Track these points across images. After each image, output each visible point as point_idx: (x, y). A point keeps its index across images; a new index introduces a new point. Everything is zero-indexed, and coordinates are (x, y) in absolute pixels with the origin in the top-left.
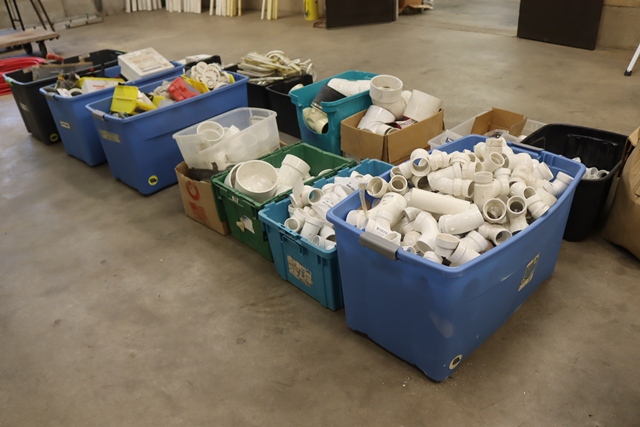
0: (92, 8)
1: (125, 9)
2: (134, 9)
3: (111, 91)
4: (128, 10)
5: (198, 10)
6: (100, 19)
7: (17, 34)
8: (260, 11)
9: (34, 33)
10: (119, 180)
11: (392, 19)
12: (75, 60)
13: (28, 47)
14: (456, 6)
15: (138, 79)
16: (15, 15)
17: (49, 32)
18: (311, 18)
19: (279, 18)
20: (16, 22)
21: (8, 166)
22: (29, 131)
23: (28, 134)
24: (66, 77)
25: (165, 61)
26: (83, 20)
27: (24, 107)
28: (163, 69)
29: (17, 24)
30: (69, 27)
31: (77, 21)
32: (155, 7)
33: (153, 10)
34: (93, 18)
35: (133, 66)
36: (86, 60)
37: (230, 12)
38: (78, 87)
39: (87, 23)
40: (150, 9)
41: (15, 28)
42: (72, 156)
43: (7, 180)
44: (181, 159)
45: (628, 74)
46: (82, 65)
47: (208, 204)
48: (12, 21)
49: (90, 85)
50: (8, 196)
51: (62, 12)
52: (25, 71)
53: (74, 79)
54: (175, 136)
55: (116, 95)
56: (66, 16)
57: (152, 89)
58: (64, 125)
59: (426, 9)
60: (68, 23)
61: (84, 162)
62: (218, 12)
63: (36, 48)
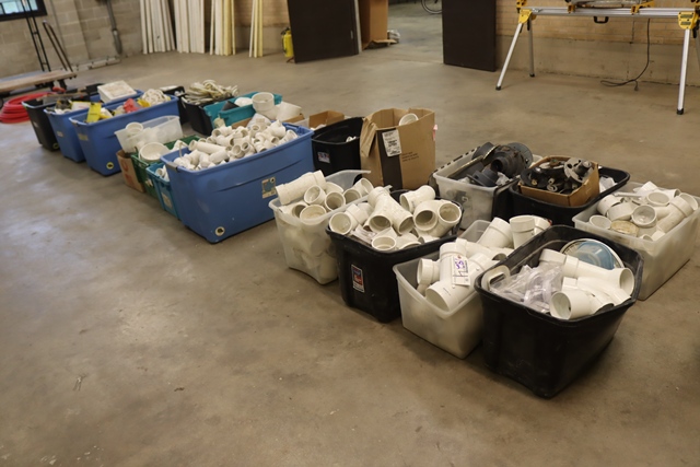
0: (113, 51)
1: (142, 51)
2: (151, 51)
3: (87, 110)
4: (145, 52)
5: (202, 50)
6: (118, 61)
7: (44, 74)
8: (248, 49)
9: (58, 73)
10: (93, 169)
11: (354, 52)
12: (75, 91)
13: (50, 84)
14: (423, 39)
15: (109, 102)
16: (44, 60)
17: (69, 72)
18: (290, 54)
19: (264, 55)
20: (44, 65)
21: (23, 164)
22: (40, 142)
23: (40, 145)
24: (62, 102)
25: (131, 89)
26: (104, 62)
27: (36, 124)
28: (128, 95)
29: (45, 66)
30: (91, 68)
31: (98, 63)
32: (169, 49)
33: (167, 51)
34: (112, 60)
35: (107, 93)
36: (82, 91)
37: (226, 53)
38: (70, 108)
39: (107, 65)
40: (164, 50)
41: (43, 70)
42: (66, 157)
43: (20, 172)
44: (120, 148)
45: (499, 89)
46: (78, 95)
47: (132, 173)
48: (42, 64)
49: (77, 106)
50: (19, 181)
51: (86, 56)
52: (38, 100)
53: (68, 103)
54: (116, 133)
55: (90, 112)
56: (90, 58)
57: (115, 108)
58: (59, 134)
59: (392, 43)
60: (90, 64)
61: (72, 160)
62: (217, 52)
63: (57, 85)
